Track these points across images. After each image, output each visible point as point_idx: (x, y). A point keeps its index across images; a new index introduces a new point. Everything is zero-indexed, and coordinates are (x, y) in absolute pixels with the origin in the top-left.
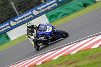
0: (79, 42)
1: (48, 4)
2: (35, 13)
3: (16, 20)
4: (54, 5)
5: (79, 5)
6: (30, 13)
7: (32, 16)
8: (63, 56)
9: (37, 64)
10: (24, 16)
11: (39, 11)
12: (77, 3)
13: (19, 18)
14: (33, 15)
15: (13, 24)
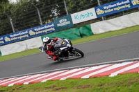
0: (70, 69)
1: (46, 27)
2: (32, 33)
3: (11, 36)
4: (52, 29)
5: (76, 34)
6: (27, 32)
7: (27, 36)
8: (52, 80)
9: (25, 83)
10: (20, 34)
11: (35, 32)
12: (74, 32)
13: (15, 35)
14: (29, 35)
15: (7, 39)
